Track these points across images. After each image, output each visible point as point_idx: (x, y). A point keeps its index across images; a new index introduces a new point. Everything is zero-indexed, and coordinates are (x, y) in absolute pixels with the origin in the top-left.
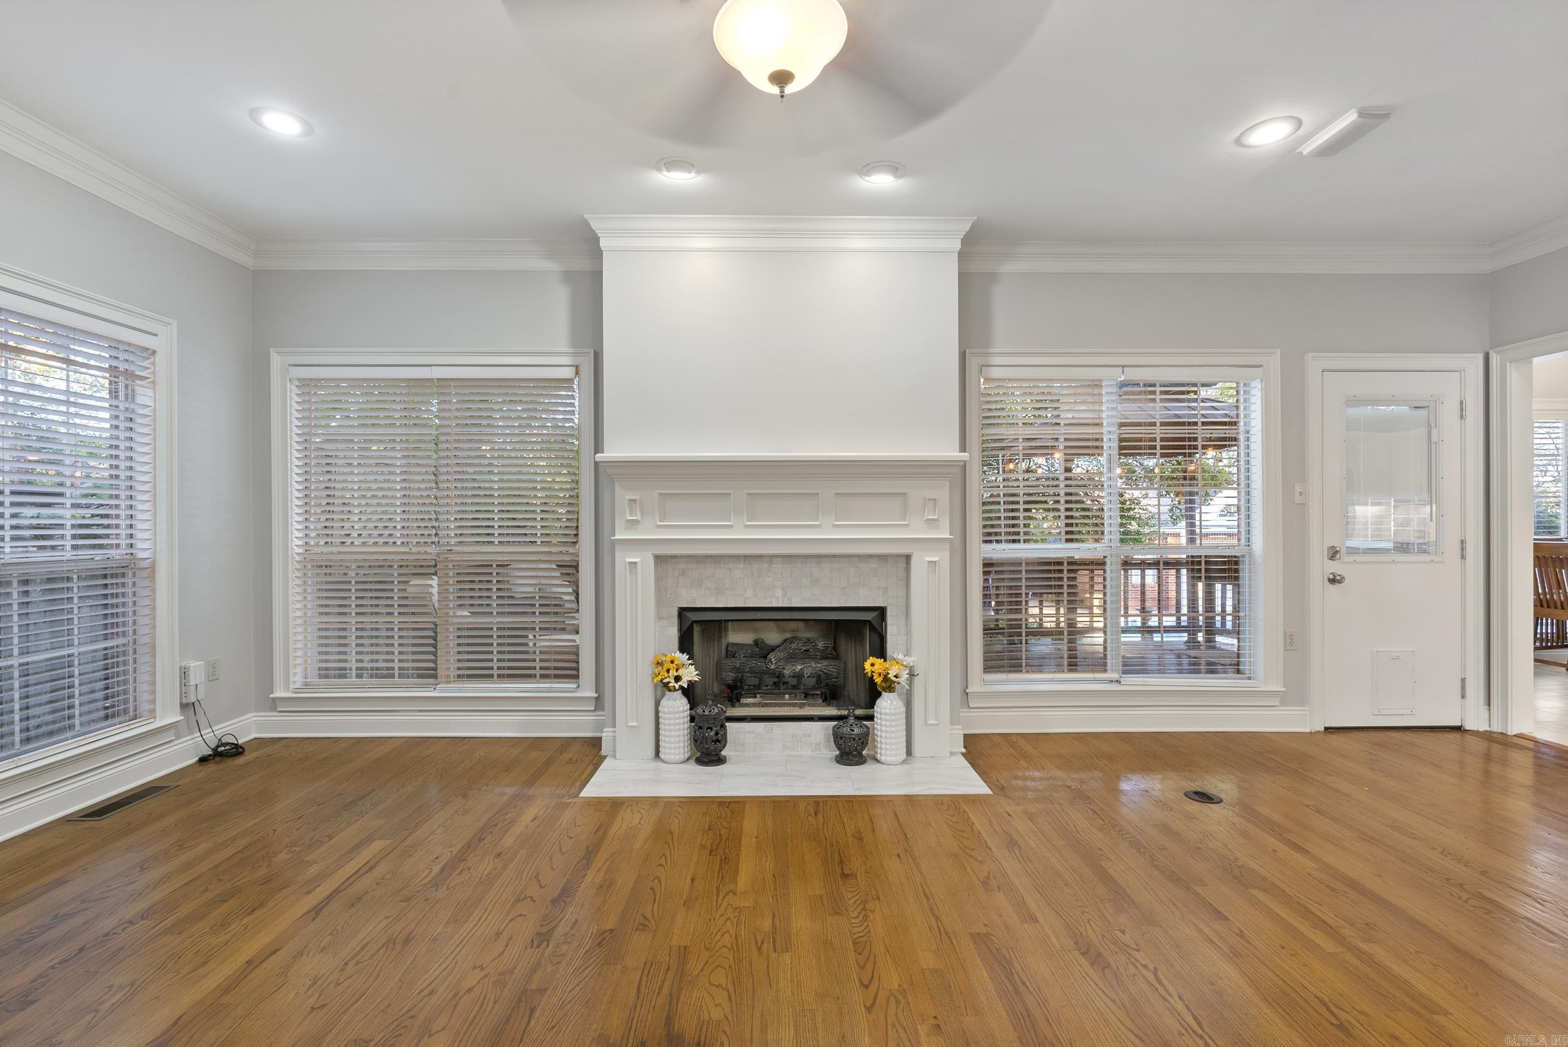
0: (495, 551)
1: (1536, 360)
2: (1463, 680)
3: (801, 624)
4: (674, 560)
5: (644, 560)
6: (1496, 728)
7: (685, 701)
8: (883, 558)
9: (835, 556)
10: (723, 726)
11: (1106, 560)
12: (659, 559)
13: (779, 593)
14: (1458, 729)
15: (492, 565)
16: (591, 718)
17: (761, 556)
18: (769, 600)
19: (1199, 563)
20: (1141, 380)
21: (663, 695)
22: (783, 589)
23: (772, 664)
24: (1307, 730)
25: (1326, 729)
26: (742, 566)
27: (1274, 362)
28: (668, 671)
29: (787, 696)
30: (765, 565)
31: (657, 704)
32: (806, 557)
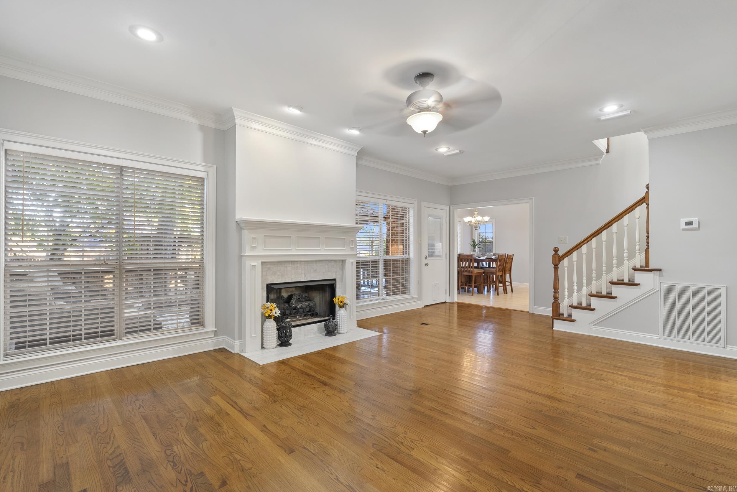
0: (151, 262)
1: (458, 209)
2: (446, 290)
3: (294, 289)
4: (265, 264)
5: (258, 263)
6: (451, 301)
7: (275, 323)
8: (335, 261)
9: (321, 261)
10: (290, 330)
11: (380, 261)
12: (263, 263)
13: (303, 275)
14: (445, 302)
15: (151, 270)
16: (212, 341)
17: (297, 261)
18: (300, 279)
19: (391, 261)
20: (390, 205)
21: (265, 321)
22: (305, 274)
23: (293, 304)
24: (422, 307)
25: (425, 306)
26: (291, 265)
27: (416, 203)
28: (271, 310)
29: (298, 317)
30: (299, 265)
31: (262, 325)
32: (312, 261)
